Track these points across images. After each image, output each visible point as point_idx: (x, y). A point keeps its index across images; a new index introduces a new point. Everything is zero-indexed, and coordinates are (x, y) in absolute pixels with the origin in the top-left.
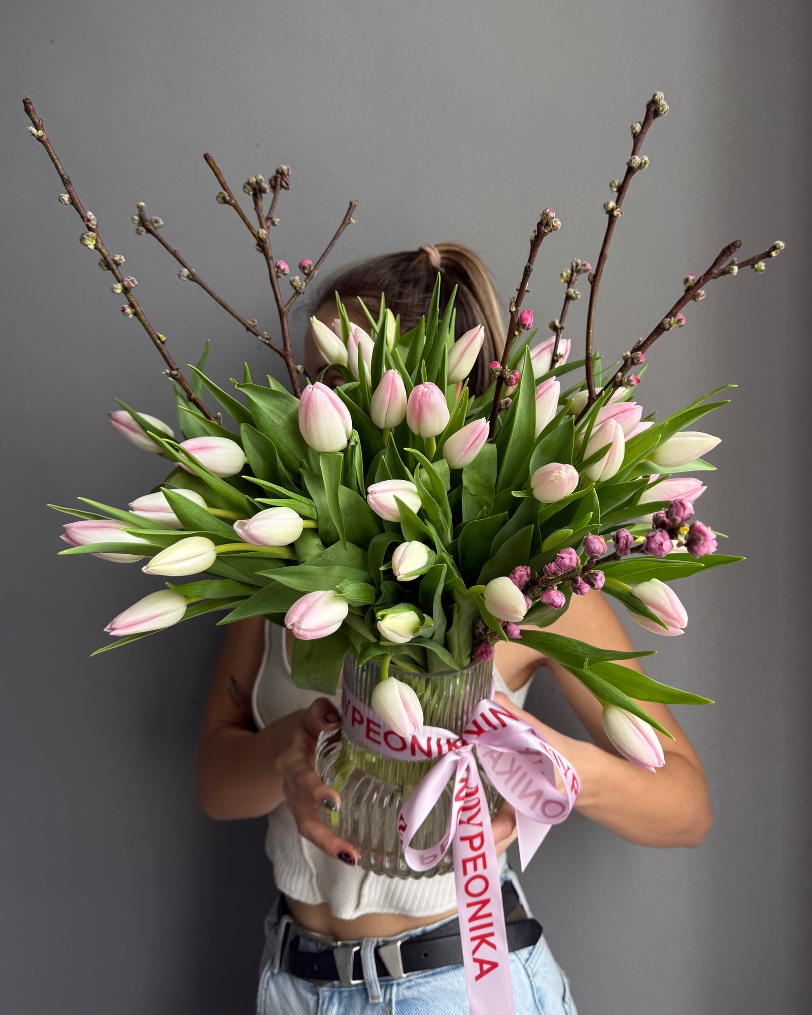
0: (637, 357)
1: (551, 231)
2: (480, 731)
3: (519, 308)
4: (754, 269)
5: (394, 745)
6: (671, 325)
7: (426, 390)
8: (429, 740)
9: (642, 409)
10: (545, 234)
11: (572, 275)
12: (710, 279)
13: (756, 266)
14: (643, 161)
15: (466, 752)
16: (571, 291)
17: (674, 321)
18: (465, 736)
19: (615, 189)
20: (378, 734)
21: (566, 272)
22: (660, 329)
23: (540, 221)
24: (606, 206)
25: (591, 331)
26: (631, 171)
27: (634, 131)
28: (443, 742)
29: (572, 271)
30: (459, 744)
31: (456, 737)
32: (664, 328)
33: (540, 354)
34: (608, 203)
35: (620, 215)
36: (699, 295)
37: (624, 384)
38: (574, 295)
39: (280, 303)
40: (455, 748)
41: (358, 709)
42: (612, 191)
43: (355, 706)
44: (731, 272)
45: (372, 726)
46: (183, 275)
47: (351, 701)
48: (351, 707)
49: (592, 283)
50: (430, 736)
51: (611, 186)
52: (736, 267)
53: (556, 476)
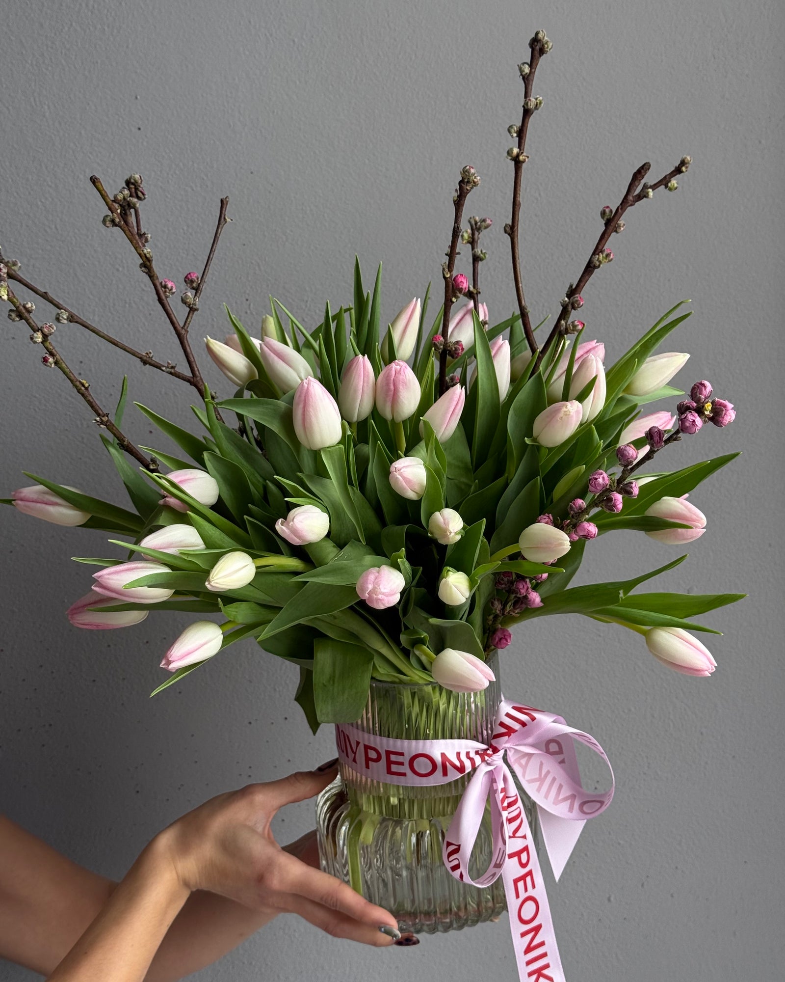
0: (577, 301)
1: (472, 188)
2: (510, 731)
3: (452, 273)
4: (667, 188)
5: (423, 772)
6: (600, 262)
7: (398, 367)
8: (458, 754)
9: (603, 345)
10: (468, 191)
11: (473, 234)
12: (627, 207)
13: (669, 184)
14: (539, 102)
15: (498, 759)
16: (478, 251)
17: (603, 257)
18: (494, 742)
19: (515, 135)
20: (402, 764)
21: (467, 232)
22: (590, 268)
23: (461, 179)
24: (509, 153)
25: (520, 285)
26: (527, 113)
27: (524, 73)
28: (472, 755)
29: (472, 229)
30: (490, 752)
31: (484, 747)
32: (594, 265)
33: (459, 326)
34: (511, 150)
35: (527, 160)
36: (619, 226)
37: (570, 331)
38: (482, 255)
39: (177, 325)
40: (486, 758)
41: (372, 745)
42: (512, 136)
43: (366, 744)
44: (647, 195)
45: (393, 758)
46: (63, 318)
47: (360, 741)
48: (361, 748)
49: (509, 234)
50: (459, 751)
51: (509, 132)
52: (650, 190)
53: (565, 412)
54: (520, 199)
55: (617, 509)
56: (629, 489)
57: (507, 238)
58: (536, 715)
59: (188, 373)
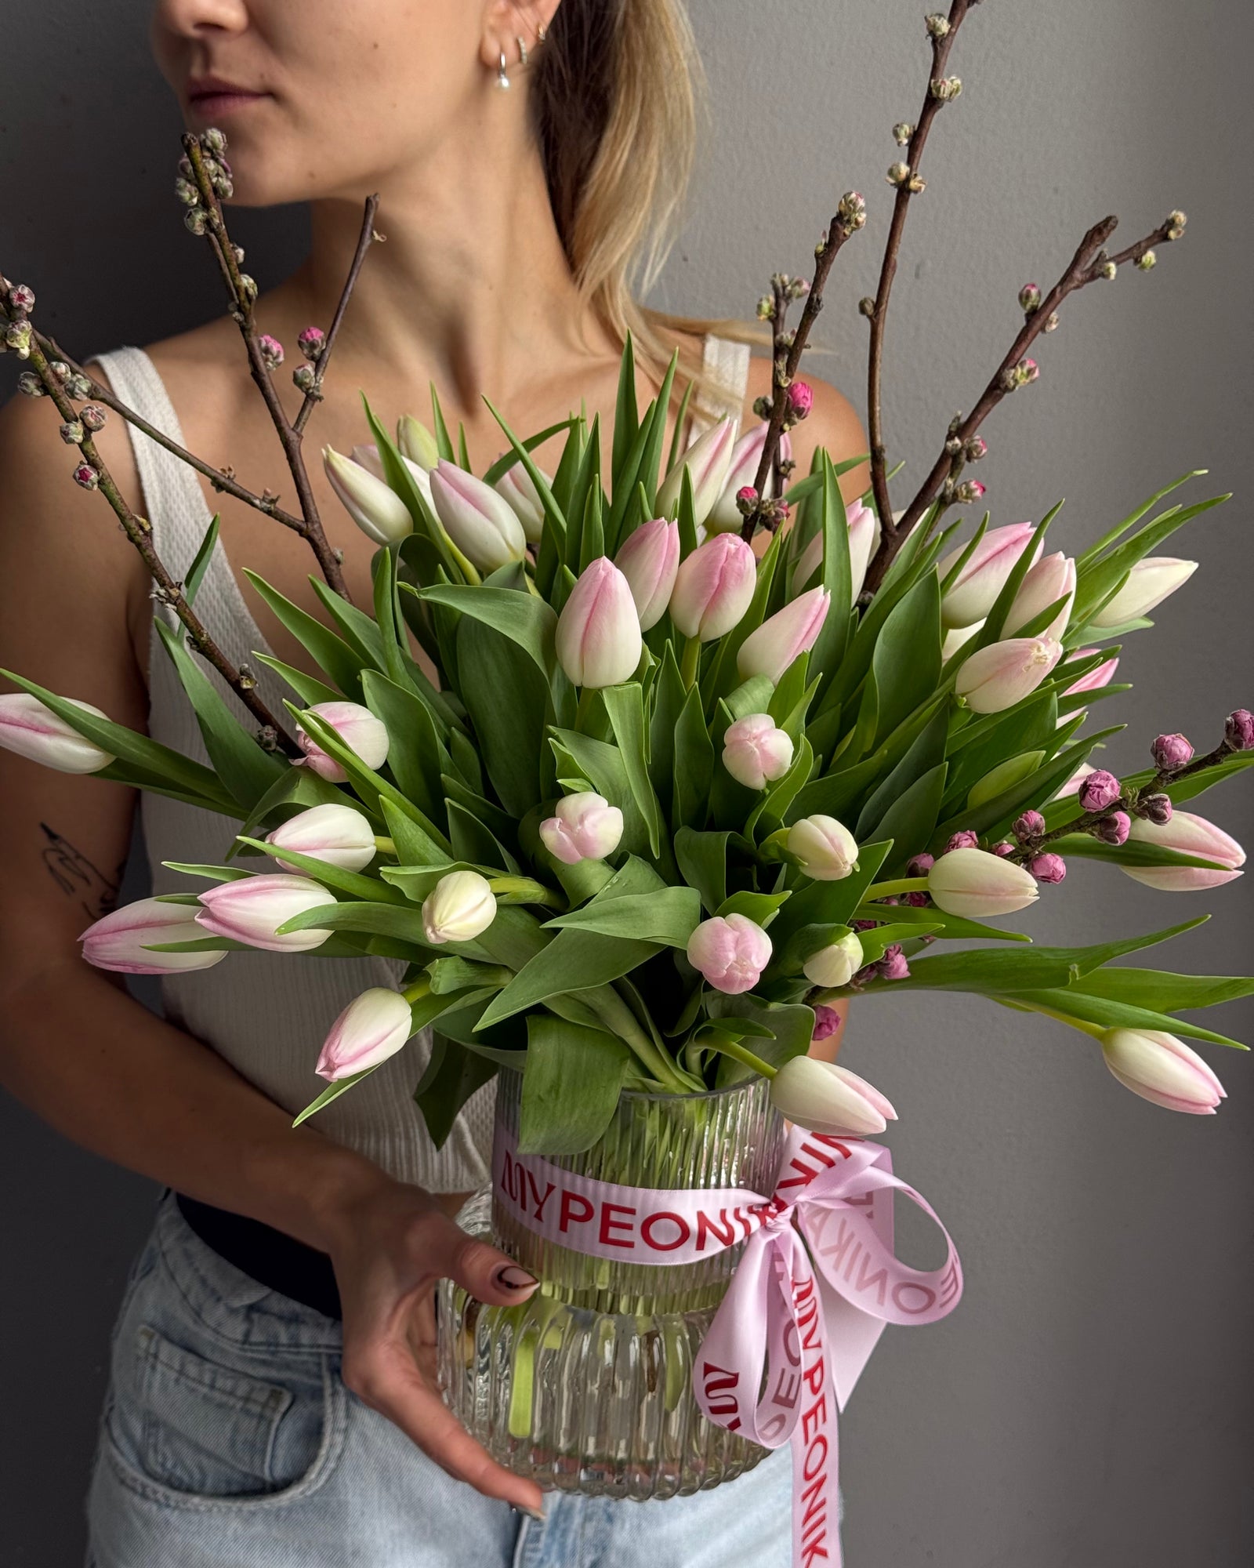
0: (977, 446)
1: (851, 233)
2: (810, 1175)
4: (1138, 266)
5: (662, 1242)
6: (1016, 382)
7: (734, 547)
8: (723, 1213)
10: (844, 238)
11: (777, 304)
12: (1069, 290)
13: (1142, 259)
14: (953, 86)
15: (784, 1220)
17: (1022, 373)
18: (781, 1194)
19: (905, 141)
20: (629, 1227)
21: (768, 300)
22: (996, 390)
23: (837, 214)
24: (892, 172)
25: (878, 408)
26: (932, 103)
27: (937, 33)
28: (743, 1214)
29: (777, 297)
30: (772, 1209)
31: (762, 1200)
32: (1007, 387)
33: (745, 465)
34: (896, 167)
35: (923, 188)
36: (1050, 324)
37: (960, 498)
39: (284, 424)
40: (768, 1219)
41: (578, 1193)
42: (899, 143)
43: (568, 1190)
44: (1106, 273)
45: (614, 1216)
46: (80, 389)
47: (556, 1183)
48: (557, 1196)
49: (870, 317)
50: (724, 1208)
51: (896, 134)
52: (1112, 265)
53: (1038, 658)
54: (897, 256)
55: (1122, 839)
56: (1159, 809)
57: (865, 324)
58: (853, 1148)
59: (296, 513)
